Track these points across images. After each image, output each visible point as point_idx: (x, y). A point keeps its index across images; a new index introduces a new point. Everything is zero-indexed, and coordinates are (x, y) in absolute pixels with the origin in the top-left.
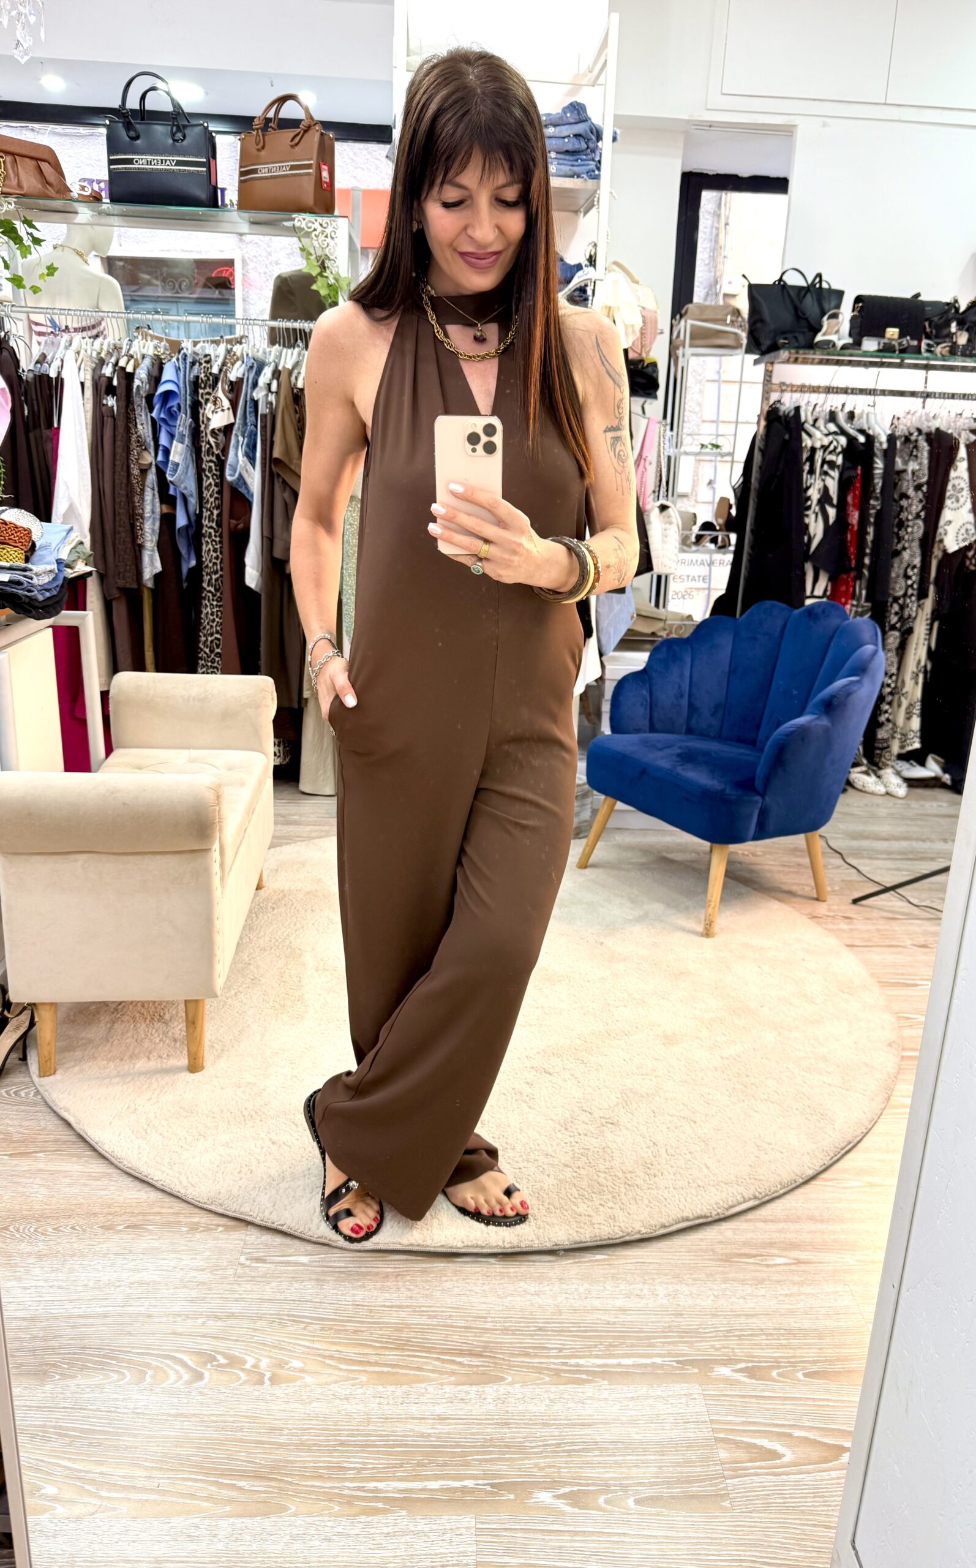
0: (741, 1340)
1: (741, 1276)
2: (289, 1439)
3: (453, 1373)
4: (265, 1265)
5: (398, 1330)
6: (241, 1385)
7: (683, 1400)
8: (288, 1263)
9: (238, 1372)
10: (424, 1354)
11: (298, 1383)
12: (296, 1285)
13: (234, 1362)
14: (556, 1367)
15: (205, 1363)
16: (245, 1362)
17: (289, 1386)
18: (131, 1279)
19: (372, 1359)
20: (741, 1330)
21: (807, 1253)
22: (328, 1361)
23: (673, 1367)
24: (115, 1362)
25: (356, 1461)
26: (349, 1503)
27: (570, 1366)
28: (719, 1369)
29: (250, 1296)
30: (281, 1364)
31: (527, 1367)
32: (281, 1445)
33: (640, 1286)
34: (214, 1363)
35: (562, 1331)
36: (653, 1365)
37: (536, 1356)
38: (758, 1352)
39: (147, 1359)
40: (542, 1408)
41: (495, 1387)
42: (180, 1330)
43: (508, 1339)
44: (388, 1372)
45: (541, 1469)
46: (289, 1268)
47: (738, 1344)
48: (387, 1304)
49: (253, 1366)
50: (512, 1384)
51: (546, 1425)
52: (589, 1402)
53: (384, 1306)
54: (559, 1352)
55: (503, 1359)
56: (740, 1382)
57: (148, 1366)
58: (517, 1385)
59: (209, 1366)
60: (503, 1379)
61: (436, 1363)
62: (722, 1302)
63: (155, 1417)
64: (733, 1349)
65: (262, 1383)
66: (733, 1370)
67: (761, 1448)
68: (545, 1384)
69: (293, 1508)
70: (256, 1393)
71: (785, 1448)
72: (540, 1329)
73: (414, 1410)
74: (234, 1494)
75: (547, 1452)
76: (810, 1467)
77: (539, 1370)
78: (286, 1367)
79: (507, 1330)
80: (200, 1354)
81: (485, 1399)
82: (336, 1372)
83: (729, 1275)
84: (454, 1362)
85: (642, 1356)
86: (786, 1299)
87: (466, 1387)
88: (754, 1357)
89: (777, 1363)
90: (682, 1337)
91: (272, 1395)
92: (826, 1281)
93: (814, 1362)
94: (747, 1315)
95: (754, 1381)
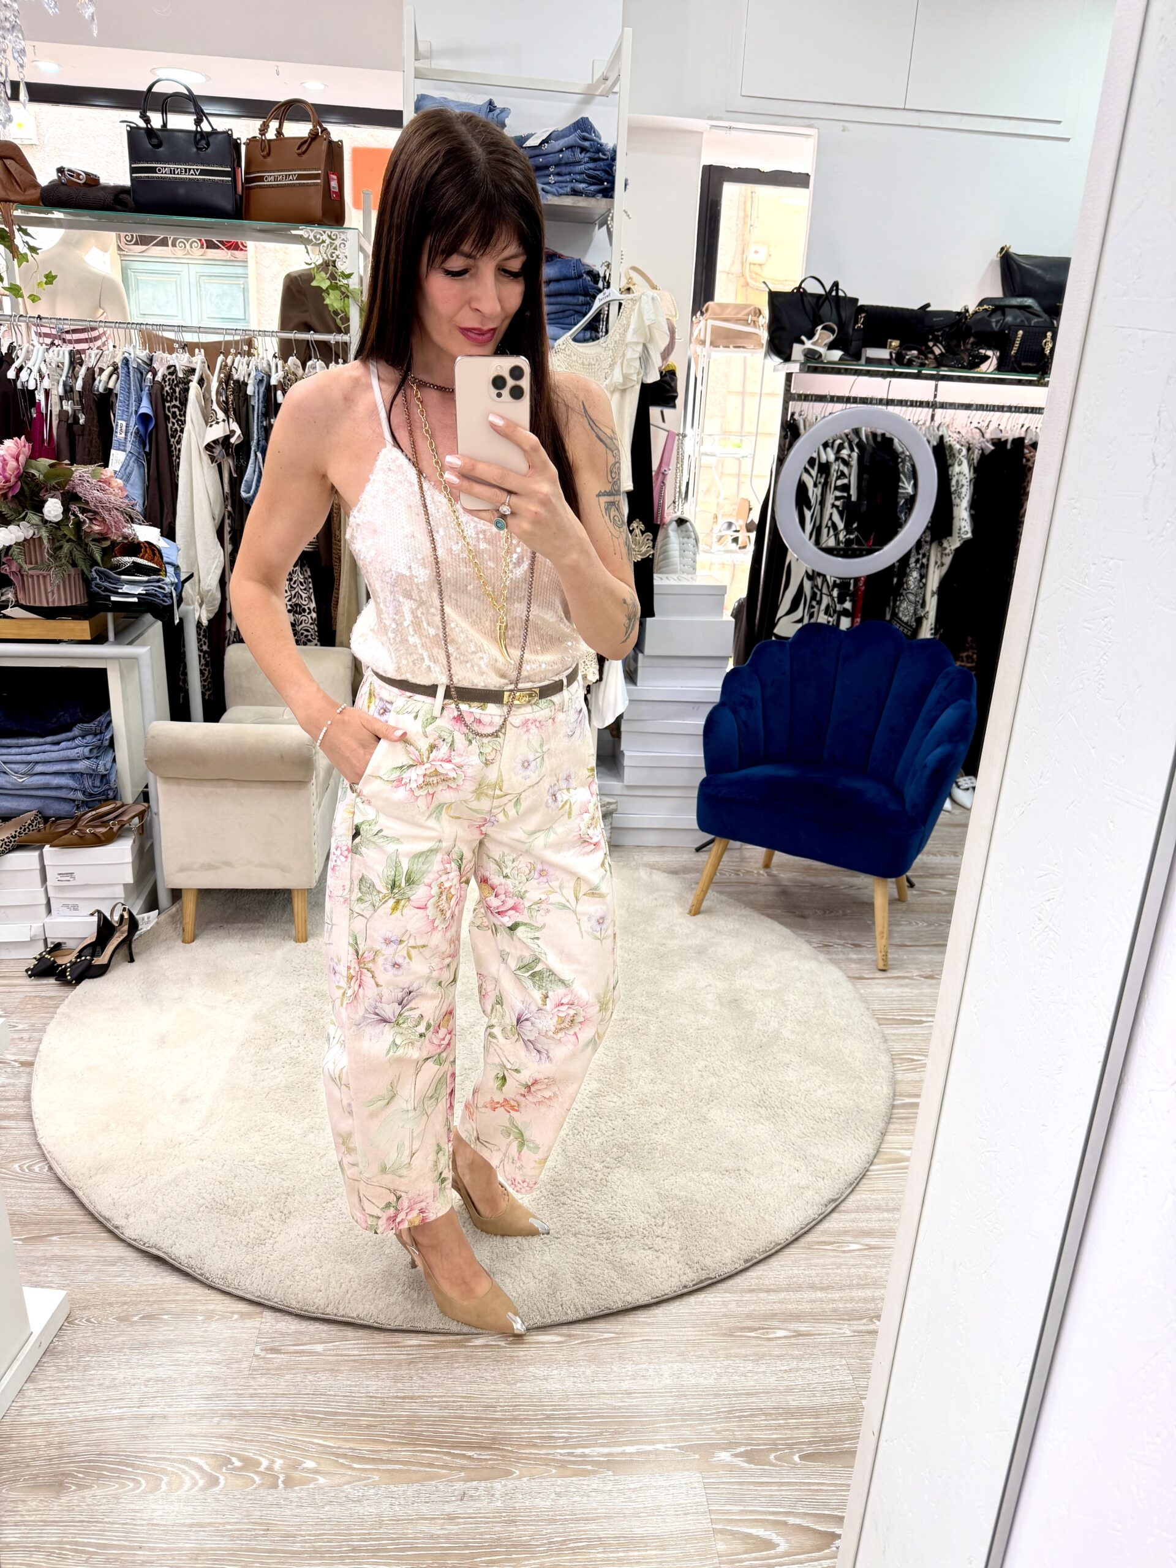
0: (741, 1421)
1: (743, 1351)
2: (302, 1547)
3: (462, 1468)
4: (279, 1356)
5: (410, 1423)
6: (256, 1489)
7: (684, 1490)
8: (302, 1353)
9: (252, 1475)
10: (435, 1449)
11: (312, 1486)
12: (310, 1377)
13: (250, 1464)
14: (562, 1457)
15: (221, 1467)
16: (259, 1464)
17: (302, 1489)
18: (147, 1376)
19: (385, 1456)
20: (741, 1411)
21: (807, 1324)
22: (341, 1461)
23: (676, 1453)
24: (130, 1469)
27: (576, 1456)
28: (720, 1454)
29: (265, 1391)
30: (295, 1465)
31: (535, 1459)
32: (295, 1552)
33: (644, 1366)
34: (229, 1466)
35: (569, 1418)
36: (656, 1452)
37: (543, 1447)
38: (756, 1434)
39: (164, 1465)
40: (548, 1503)
41: (503, 1482)
42: (195, 1430)
43: (516, 1429)
44: (400, 1470)
46: (304, 1358)
47: (739, 1426)
48: (399, 1394)
49: (267, 1469)
50: (519, 1478)
51: (552, 1521)
52: (593, 1494)
53: (397, 1397)
54: (566, 1442)
55: (511, 1451)
56: (740, 1468)
57: (164, 1471)
58: (525, 1479)
59: (224, 1470)
60: (512, 1473)
61: (447, 1458)
62: (724, 1380)
63: (170, 1528)
64: (734, 1431)
65: (276, 1486)
66: (732, 1455)
67: (757, 1537)
68: (551, 1476)
70: (270, 1498)
71: (779, 1538)
72: (549, 1417)
73: (424, 1509)
75: (552, 1550)
76: (802, 1557)
77: (546, 1462)
78: (300, 1468)
79: (515, 1419)
80: (215, 1456)
81: (493, 1495)
82: (349, 1472)
83: (733, 1351)
84: (463, 1456)
85: (644, 1442)
86: (784, 1375)
87: (475, 1483)
88: (753, 1439)
89: (774, 1445)
90: (686, 1420)
91: (286, 1499)
92: (824, 1354)
93: (811, 1443)
94: (747, 1394)
95: (752, 1466)
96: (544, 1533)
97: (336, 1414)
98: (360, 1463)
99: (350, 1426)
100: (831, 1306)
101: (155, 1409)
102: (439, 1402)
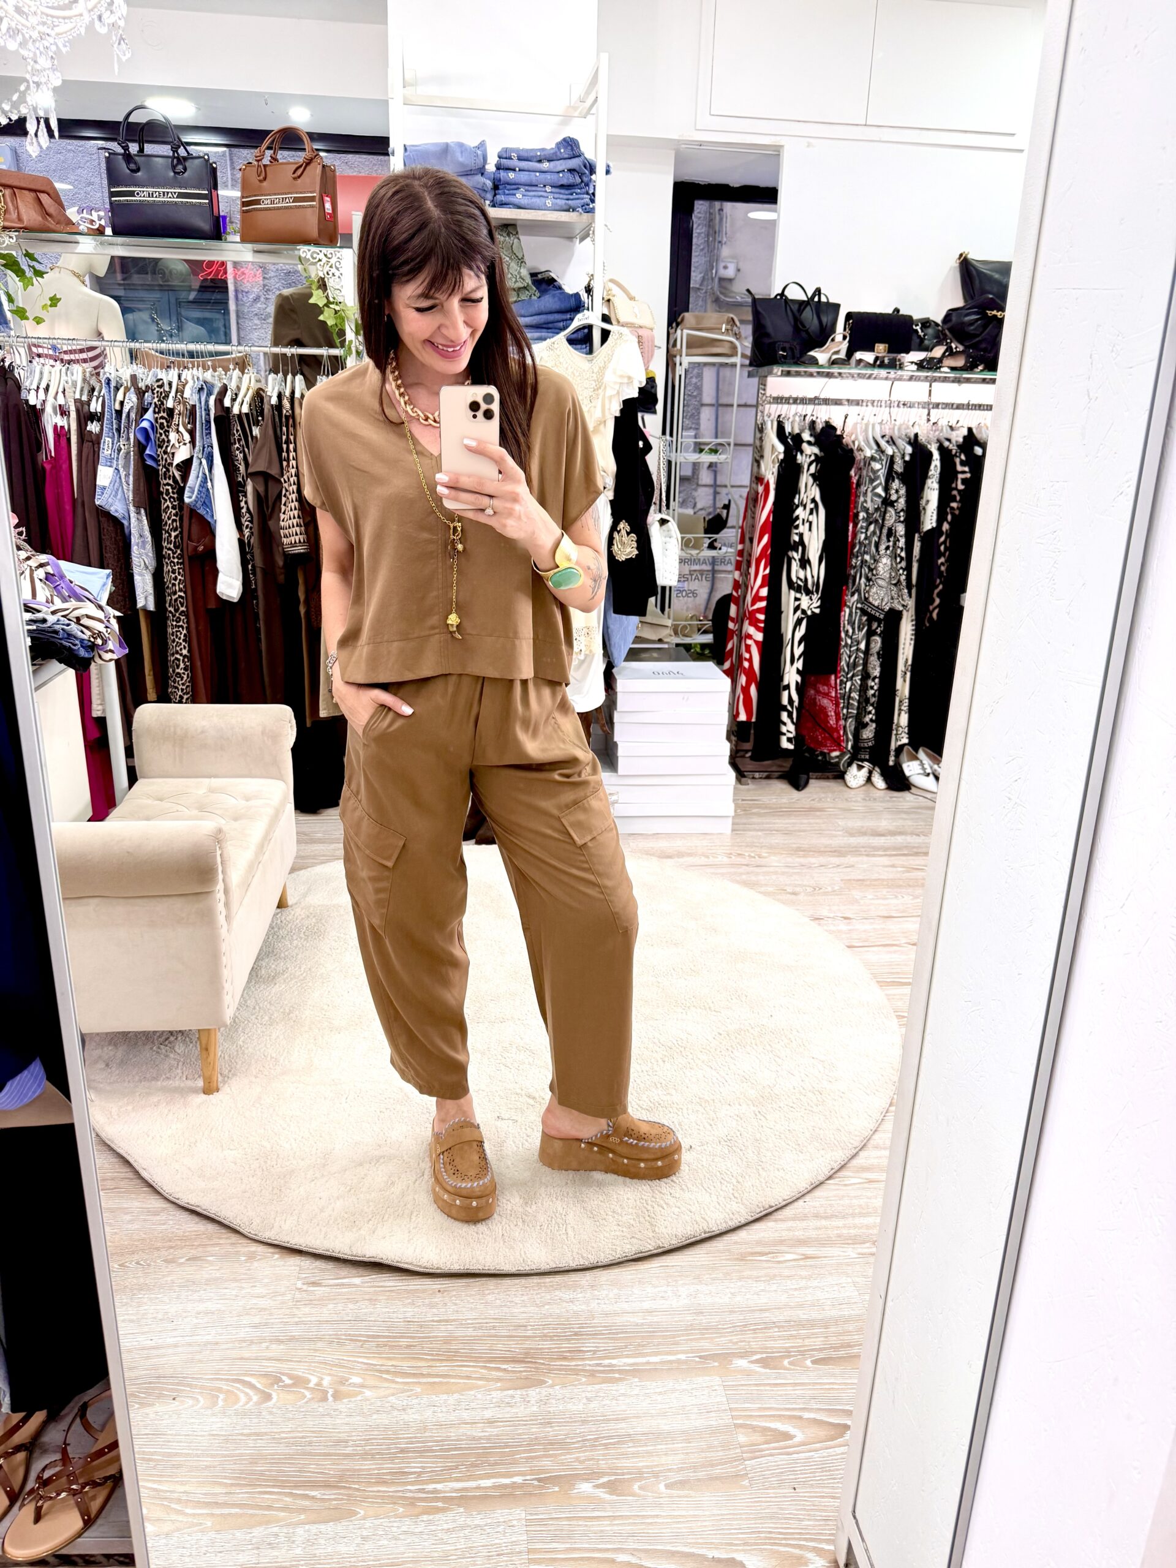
0: (755, 1333)
1: (755, 1273)
2: (353, 1450)
3: (499, 1380)
4: (321, 1289)
6: (307, 1402)
7: (706, 1392)
8: (342, 1285)
9: (302, 1390)
10: (470, 1364)
11: (359, 1398)
12: (351, 1306)
13: (299, 1382)
14: (591, 1368)
15: (272, 1384)
16: (309, 1381)
17: (350, 1401)
18: (197, 1309)
19: (423, 1371)
20: (755, 1324)
21: (814, 1249)
22: (385, 1376)
23: (696, 1362)
24: (190, 1389)
25: (415, 1466)
26: (413, 1504)
27: (604, 1366)
28: (736, 1362)
29: (309, 1319)
30: (343, 1381)
31: (566, 1370)
32: (347, 1455)
33: (663, 1289)
34: (281, 1384)
35: (595, 1334)
36: (678, 1361)
37: (573, 1359)
38: (770, 1344)
39: (218, 1384)
40: (581, 1407)
41: (538, 1390)
42: (246, 1355)
43: (546, 1344)
44: (441, 1383)
45: (581, 1462)
46: (342, 1290)
47: (754, 1338)
48: (435, 1318)
49: (316, 1385)
50: (552, 1386)
51: (584, 1422)
52: (621, 1398)
53: (433, 1321)
54: (596, 1355)
55: (543, 1364)
56: (754, 1372)
57: (220, 1390)
58: (557, 1387)
59: (276, 1387)
60: (545, 1382)
61: (481, 1371)
62: (738, 1299)
63: (230, 1437)
64: (749, 1342)
66: (749, 1362)
67: (774, 1430)
68: (580, 1384)
69: (362, 1512)
70: (321, 1409)
71: (795, 1430)
72: (575, 1334)
73: (465, 1415)
74: (307, 1503)
75: (586, 1447)
76: (818, 1445)
77: (576, 1372)
78: (347, 1383)
79: (545, 1336)
80: (267, 1376)
81: (529, 1402)
82: (392, 1385)
83: (744, 1274)
84: (498, 1369)
85: (668, 1353)
86: (795, 1293)
87: (511, 1392)
88: (767, 1348)
89: (787, 1353)
90: (704, 1334)
91: (336, 1410)
92: (831, 1274)
93: (821, 1350)
94: (761, 1310)
95: (768, 1371)
96: (578, 1432)
97: (378, 1336)
98: (400, 1377)
99: (389, 1346)
100: (836, 1232)
101: (207, 1337)
102: (473, 1324)
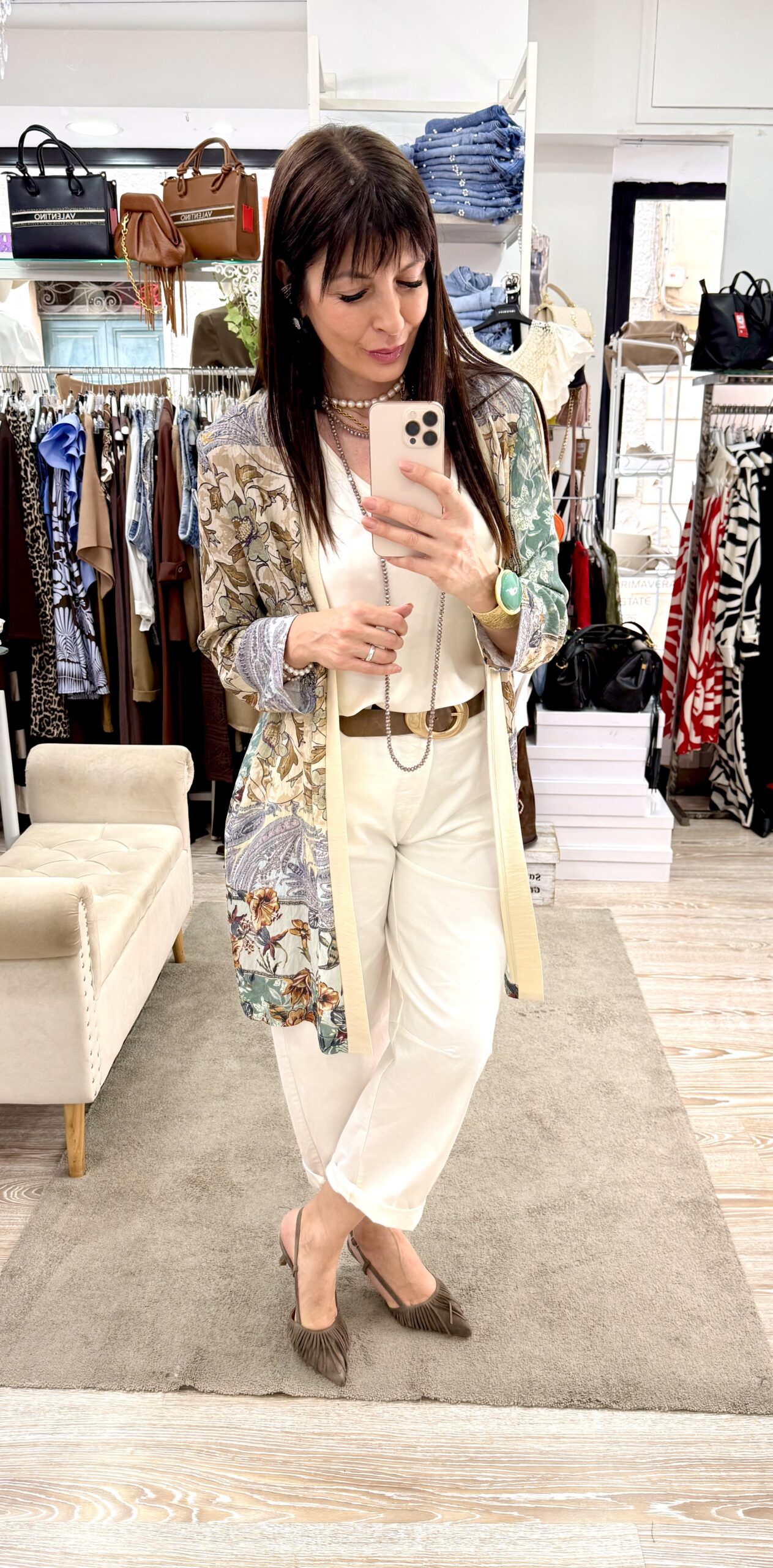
0: (678, 1472)
3: (382, 1509)
5: (327, 1460)
6: (169, 1522)
7: (617, 1541)
9: (165, 1507)
10: (353, 1488)
11: (226, 1521)
12: (224, 1410)
13: (163, 1496)
14: (486, 1502)
15: (134, 1497)
16: (172, 1497)
17: (216, 1524)
19: (301, 1493)
20: (679, 1460)
22: (256, 1496)
23: (608, 1503)
24: (44, 1497)
27: (501, 1501)
28: (656, 1506)
29: (178, 1422)
30: (209, 1500)
31: (458, 1503)
34: (143, 1498)
35: (494, 1462)
36: (586, 1501)
37: (466, 1490)
38: (697, 1487)
39: (78, 1493)
40: (472, 1550)
41: (425, 1525)
42: (108, 1460)
43: (437, 1471)
44: (316, 1509)
47: (675, 1478)
48: (316, 1431)
49: (180, 1502)
50: (442, 1522)
52: (520, 1542)
53: (313, 1433)
54: (490, 1486)
55: (433, 1494)
56: (678, 1521)
57: (78, 1501)
58: (447, 1524)
59: (137, 1501)
60: (434, 1516)
61: (364, 1497)
62: (657, 1428)
63: (83, 1558)
64: (670, 1482)
65: (188, 1520)
66: (670, 1507)
68: (474, 1521)
70: (184, 1532)
72: (471, 1460)
73: (342, 1550)
77: (471, 1506)
78: (214, 1502)
79: (437, 1461)
80: (128, 1486)
81: (414, 1539)
82: (265, 1509)
84: (383, 1497)
85: (575, 1490)
87: (394, 1526)
88: (692, 1491)
89: (716, 1500)
90: (618, 1469)
91: (199, 1533)
93: (756, 1498)
94: (686, 1443)
95: (692, 1520)
97: (252, 1448)
98: (275, 1499)
99: (264, 1461)
101: (68, 1437)
102: (356, 1440)
